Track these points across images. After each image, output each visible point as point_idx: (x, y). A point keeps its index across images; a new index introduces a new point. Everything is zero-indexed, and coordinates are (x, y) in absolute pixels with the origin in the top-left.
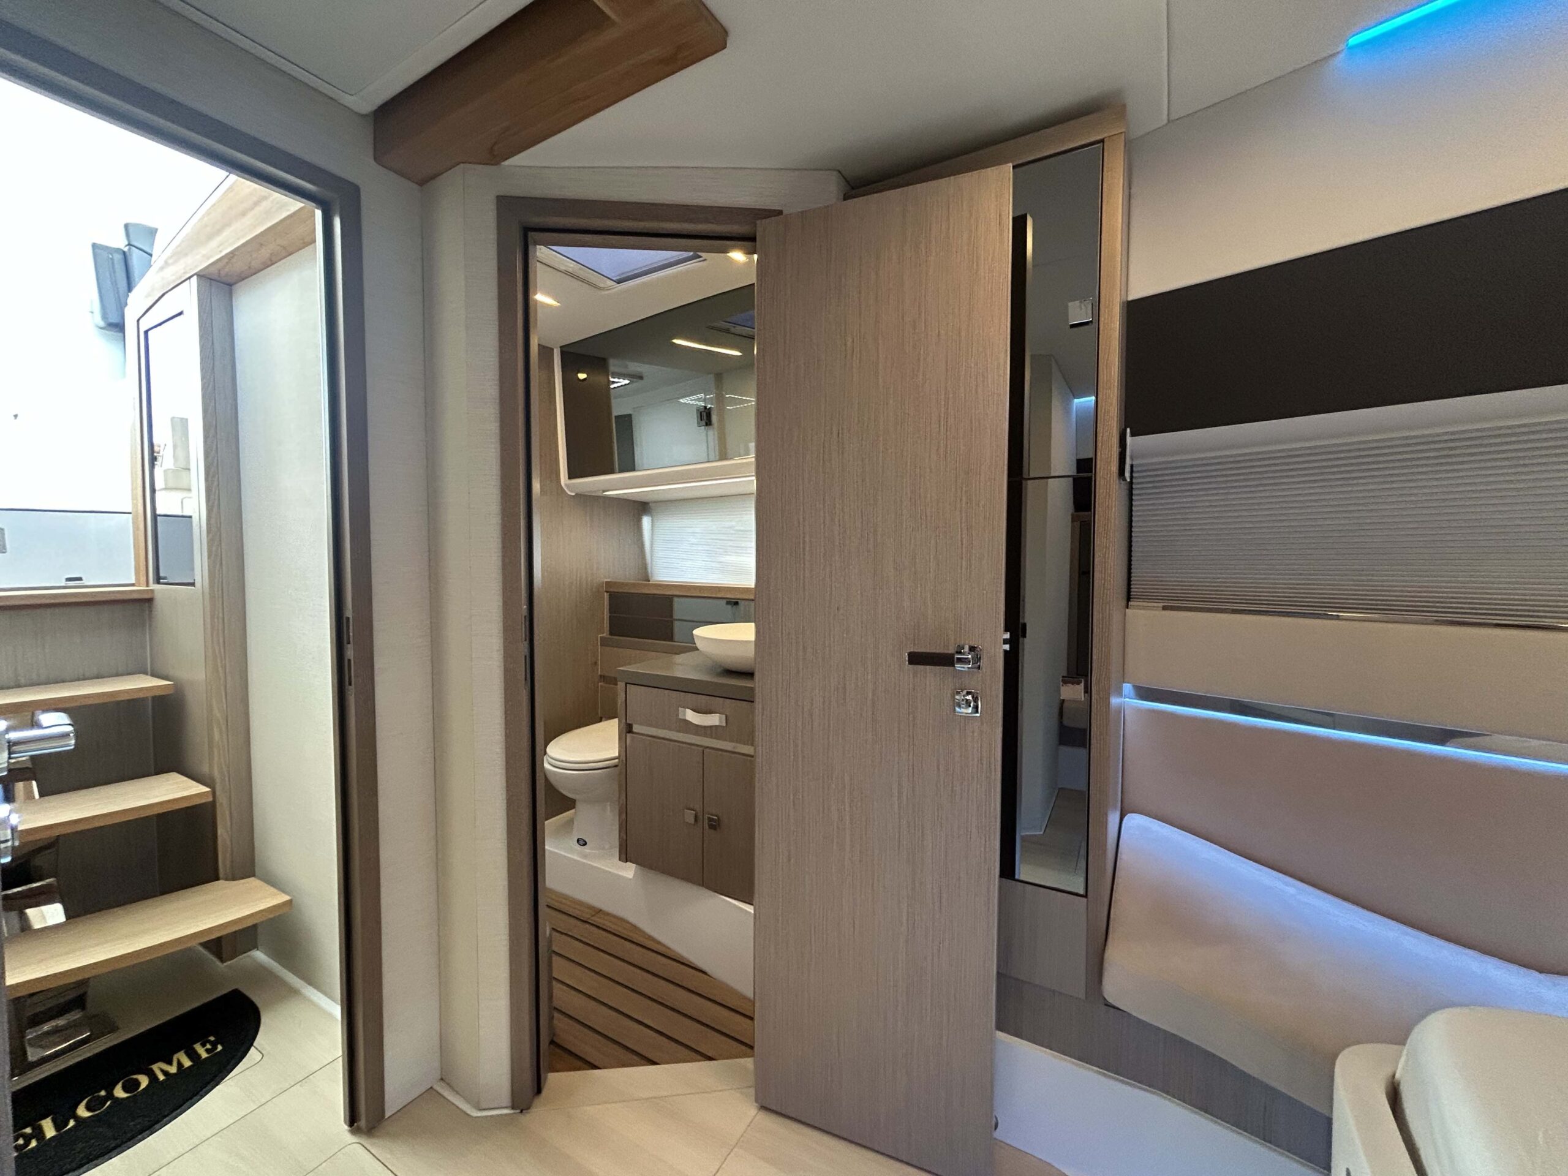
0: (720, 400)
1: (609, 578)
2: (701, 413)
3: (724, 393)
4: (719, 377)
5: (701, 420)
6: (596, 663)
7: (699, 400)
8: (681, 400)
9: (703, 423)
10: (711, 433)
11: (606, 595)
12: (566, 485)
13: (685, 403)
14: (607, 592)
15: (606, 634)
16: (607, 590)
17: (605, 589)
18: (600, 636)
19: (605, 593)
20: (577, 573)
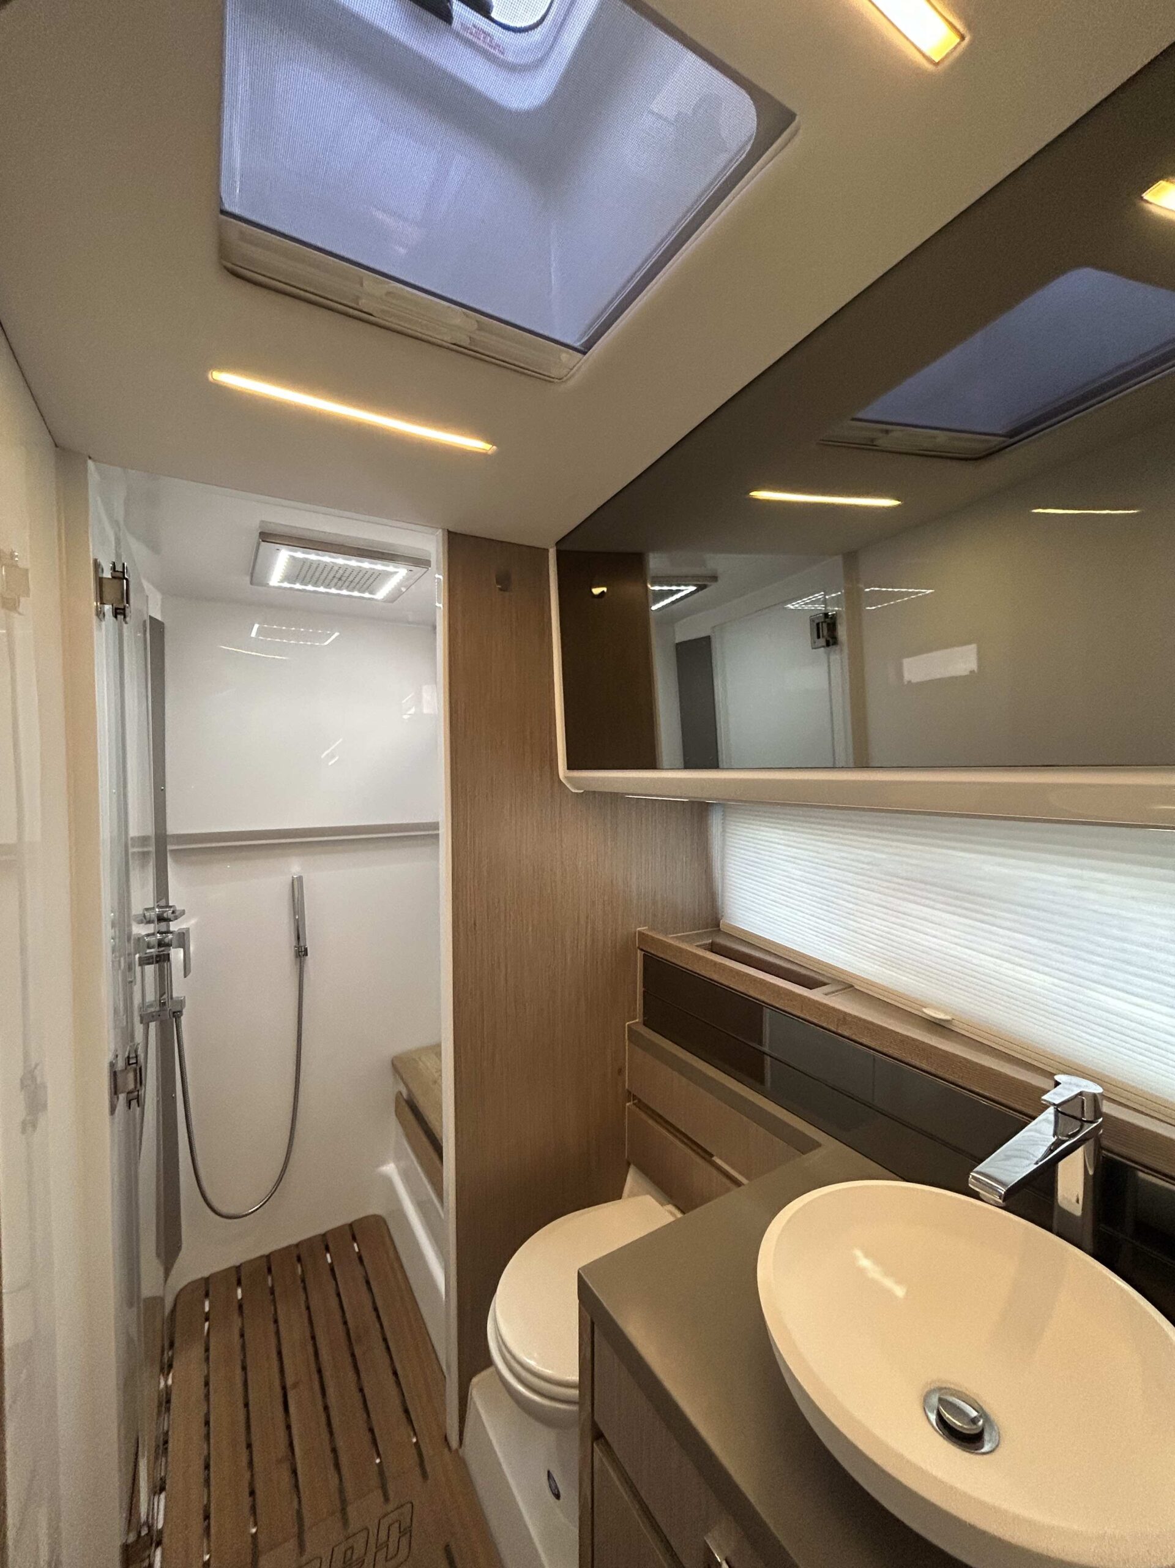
0: (854, 600)
1: (645, 926)
2: (818, 624)
3: (861, 586)
4: (851, 558)
5: (819, 637)
6: (620, 1071)
7: (817, 601)
8: (790, 606)
9: (822, 641)
10: (835, 657)
11: (640, 954)
12: (566, 778)
13: (796, 610)
14: (642, 950)
15: (637, 1020)
16: (641, 947)
17: (637, 945)
18: (628, 1025)
19: (639, 951)
20: (587, 923)
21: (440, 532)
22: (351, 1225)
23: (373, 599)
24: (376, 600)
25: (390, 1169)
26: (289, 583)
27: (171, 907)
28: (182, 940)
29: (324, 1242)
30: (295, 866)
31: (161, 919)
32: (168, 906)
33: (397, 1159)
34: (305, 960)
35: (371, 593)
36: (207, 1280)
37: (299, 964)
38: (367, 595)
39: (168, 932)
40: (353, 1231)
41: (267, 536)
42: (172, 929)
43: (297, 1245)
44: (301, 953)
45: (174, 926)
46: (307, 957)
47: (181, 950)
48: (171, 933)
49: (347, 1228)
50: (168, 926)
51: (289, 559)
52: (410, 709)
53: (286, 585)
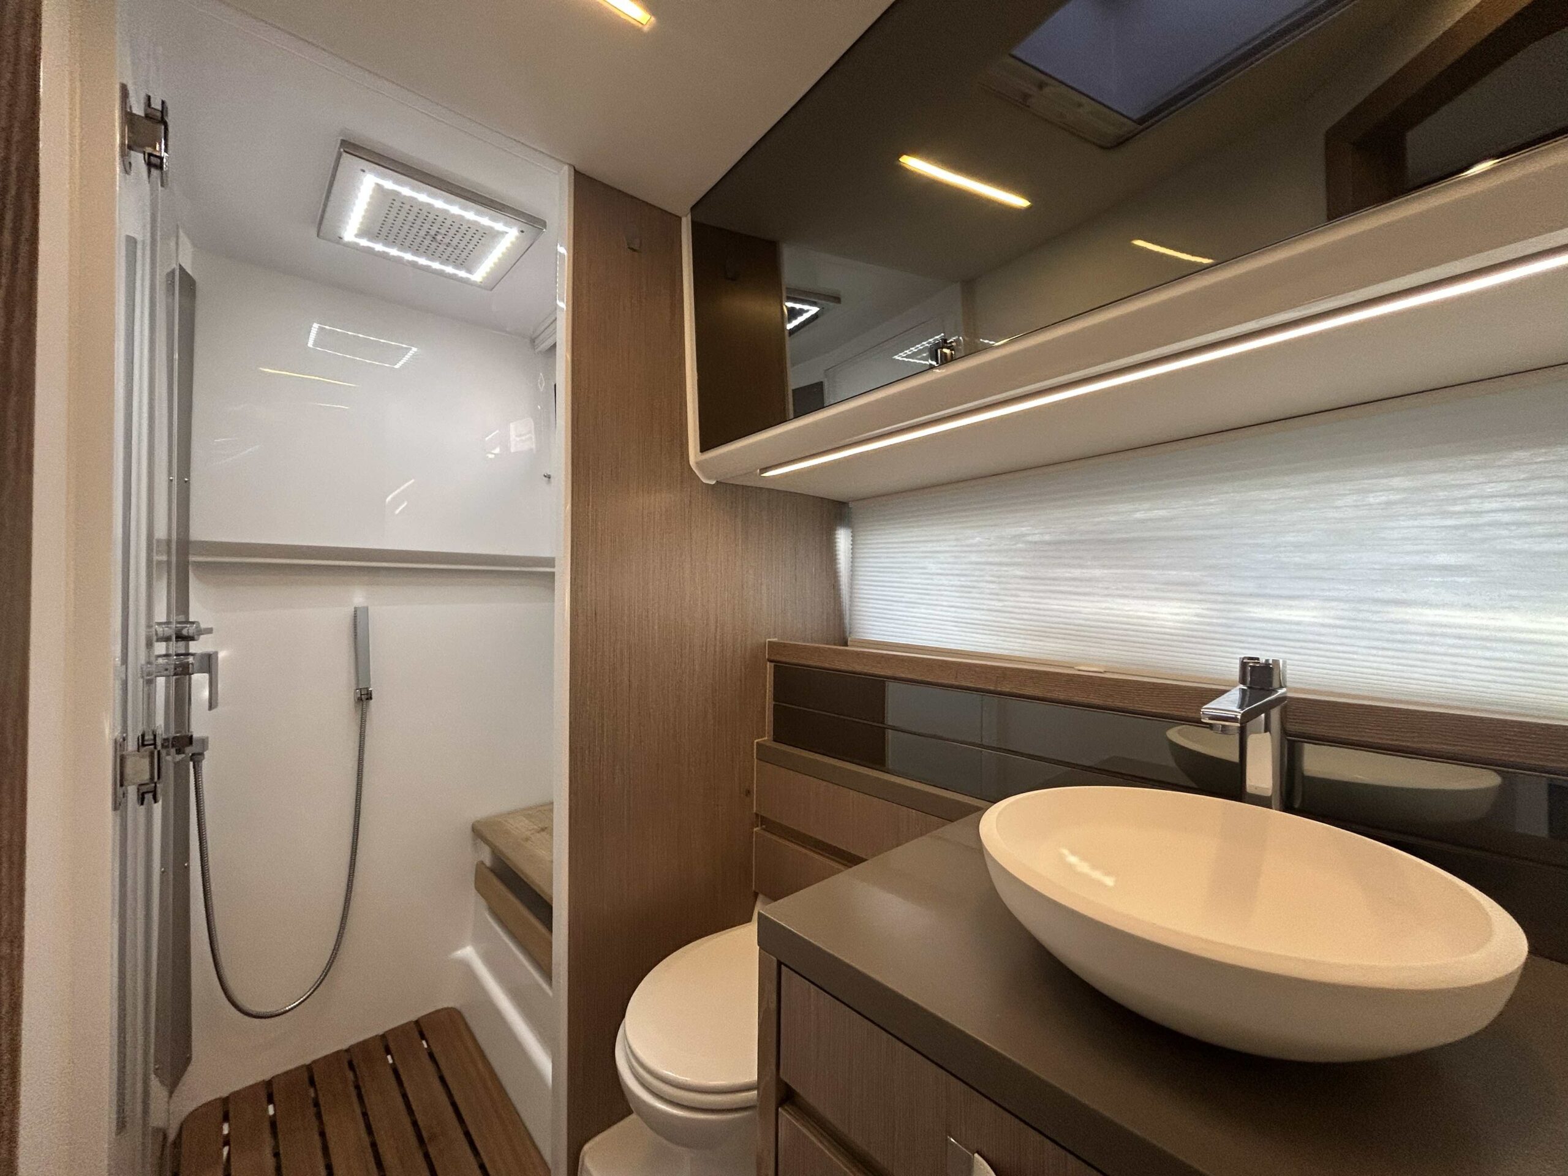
1: (775, 636)
6: (748, 792)
11: (770, 666)
12: (697, 463)
14: (771, 661)
15: (766, 738)
16: (772, 658)
17: (767, 657)
18: (757, 743)
19: (768, 663)
20: (717, 627)
21: (566, 171)
22: (417, 1022)
23: (468, 279)
24: (473, 284)
25: (468, 952)
26: (370, 240)
27: (193, 623)
28: (208, 663)
29: (385, 1042)
30: (358, 596)
31: (180, 637)
32: (187, 622)
33: (477, 941)
34: (367, 705)
35: (469, 271)
36: (225, 1101)
37: (360, 713)
38: (462, 274)
39: (187, 654)
40: (420, 1028)
41: (352, 147)
42: (191, 651)
43: (347, 1051)
44: (364, 697)
45: (195, 647)
46: (372, 702)
47: (206, 675)
48: (193, 655)
49: (413, 1025)
50: (187, 647)
51: (374, 190)
52: (494, 448)
53: (364, 242)
